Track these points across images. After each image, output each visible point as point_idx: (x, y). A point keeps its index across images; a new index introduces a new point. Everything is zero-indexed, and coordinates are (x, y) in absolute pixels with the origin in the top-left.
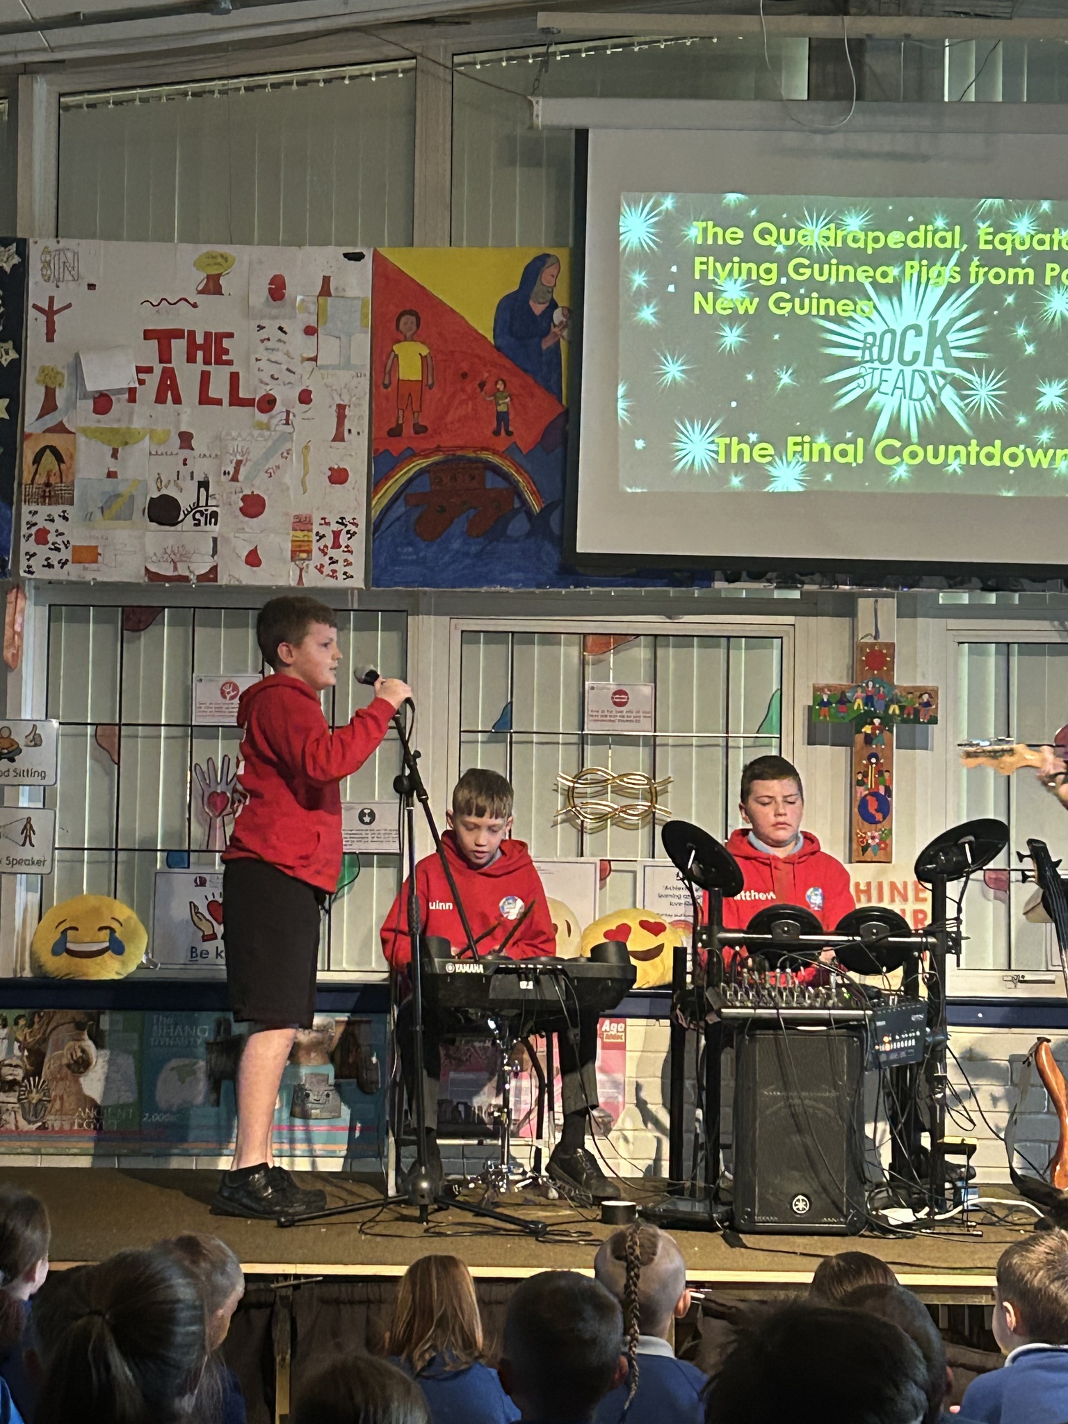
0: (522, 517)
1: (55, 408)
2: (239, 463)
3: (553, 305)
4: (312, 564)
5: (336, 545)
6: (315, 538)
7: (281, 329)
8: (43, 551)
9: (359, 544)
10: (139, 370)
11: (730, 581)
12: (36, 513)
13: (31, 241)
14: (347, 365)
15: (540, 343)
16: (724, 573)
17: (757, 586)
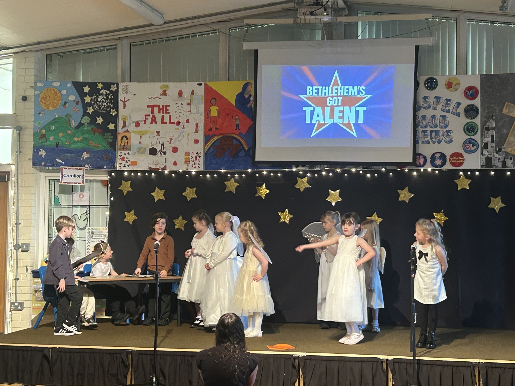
0: (243, 151)
1: (126, 126)
2: (171, 139)
3: (250, 96)
4: (190, 164)
5: (196, 159)
6: (190, 158)
7: (181, 104)
8: (124, 163)
9: (202, 159)
10: (146, 116)
11: (297, 167)
12: (121, 153)
13: (119, 84)
14: (198, 113)
15: (247, 106)
16: (295, 166)
17: (304, 168)
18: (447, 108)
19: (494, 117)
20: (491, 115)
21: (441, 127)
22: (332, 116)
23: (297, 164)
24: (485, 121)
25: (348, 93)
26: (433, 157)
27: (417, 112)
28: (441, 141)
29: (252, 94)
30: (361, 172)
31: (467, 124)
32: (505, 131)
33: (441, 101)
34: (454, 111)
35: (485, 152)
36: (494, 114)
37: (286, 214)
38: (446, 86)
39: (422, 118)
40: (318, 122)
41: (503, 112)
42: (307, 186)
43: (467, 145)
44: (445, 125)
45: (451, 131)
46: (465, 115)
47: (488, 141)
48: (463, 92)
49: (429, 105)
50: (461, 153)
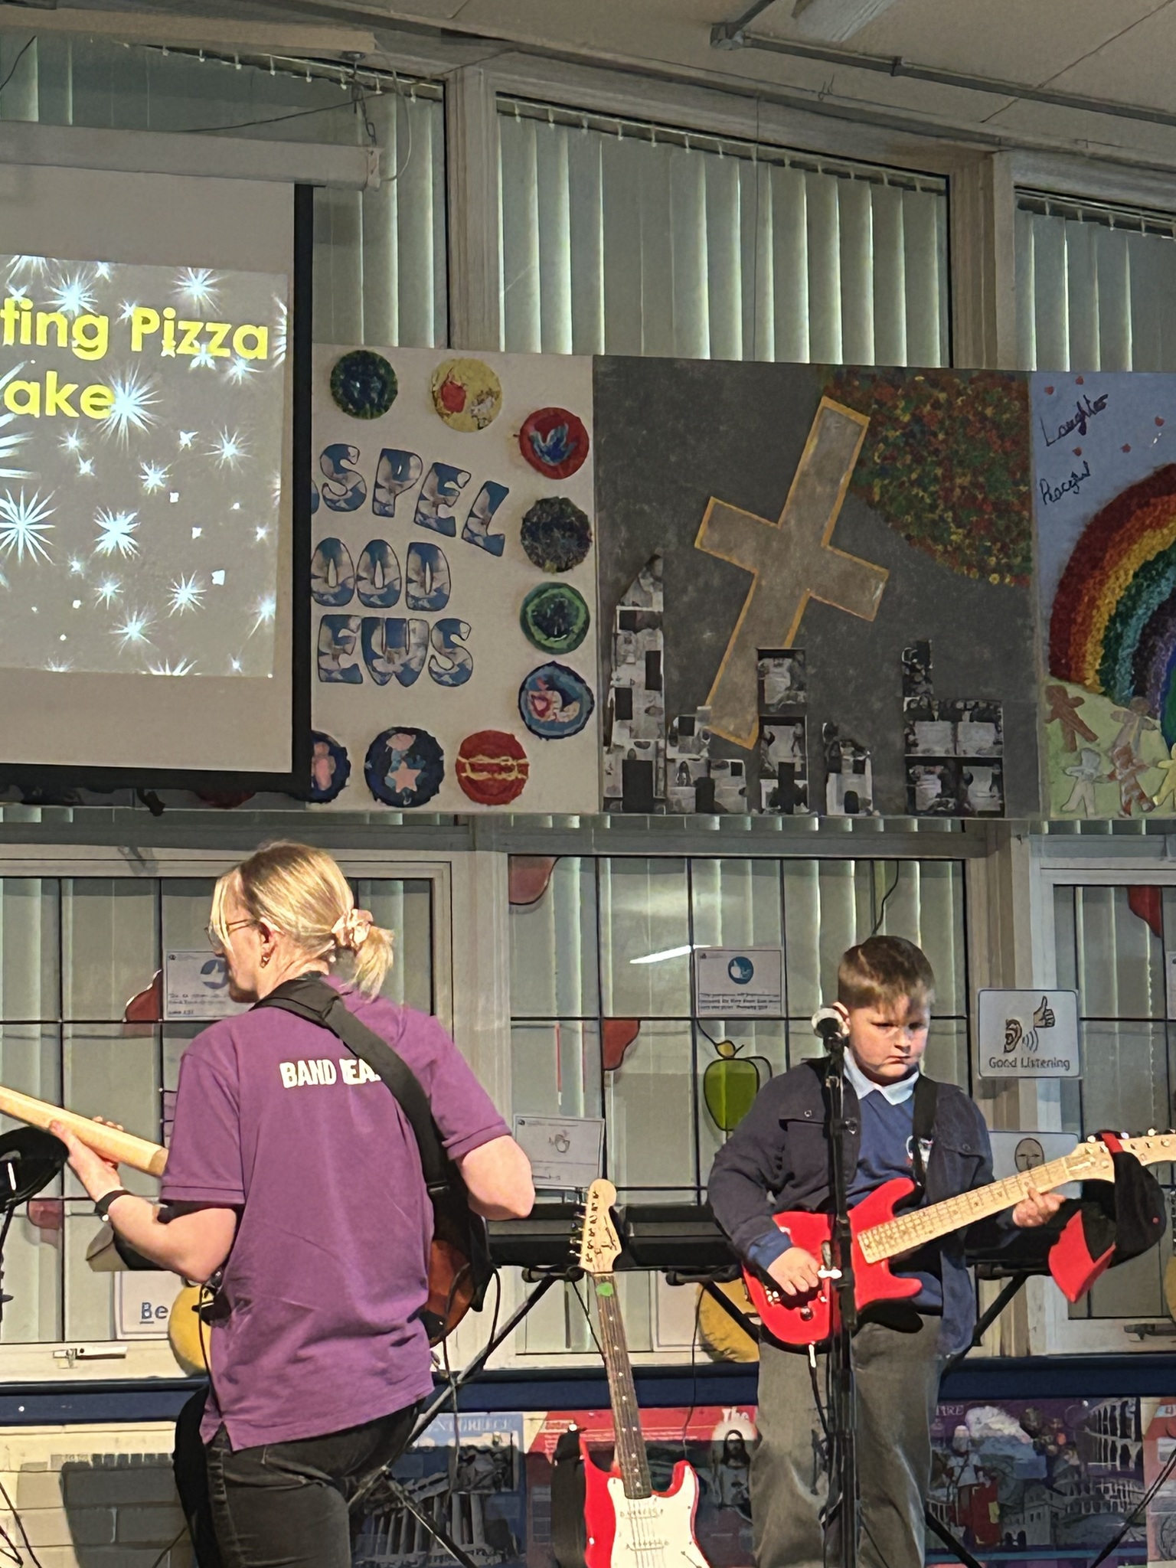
18: (443, 512)
19: (659, 566)
20: (647, 557)
21: (415, 608)
24: (617, 581)
26: (378, 753)
28: (418, 673)
31: (540, 592)
32: (708, 635)
33: (413, 473)
34: (474, 526)
35: (620, 735)
36: (658, 550)
38: (435, 400)
39: (320, 554)
41: (697, 545)
43: (536, 694)
44: (433, 594)
45: (462, 625)
46: (526, 548)
47: (632, 682)
48: (518, 433)
49: (354, 489)
50: (512, 737)
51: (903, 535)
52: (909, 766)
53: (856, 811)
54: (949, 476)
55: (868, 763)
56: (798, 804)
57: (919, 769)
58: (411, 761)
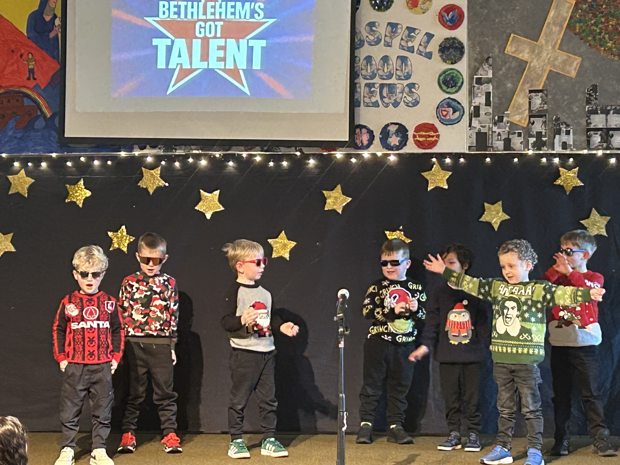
0: (41, 119)
3: (55, 17)
11: (142, 148)
15: (49, 35)
16: (139, 146)
17: (155, 151)
18: (410, 44)
19: (491, 60)
21: (399, 79)
22: (205, 57)
23: (143, 143)
24: (475, 66)
25: (233, 14)
26: (385, 133)
27: (356, 51)
28: (400, 103)
29: (59, 13)
30: (258, 159)
31: (444, 72)
32: (509, 85)
33: (399, 31)
34: (421, 48)
35: (475, 123)
37: (122, 236)
38: (407, 3)
39: (365, 62)
40: (179, 66)
41: (506, 52)
42: (161, 184)
43: (443, 109)
44: (406, 74)
45: (416, 85)
46: (440, 56)
47: (480, 103)
48: (438, 14)
49: (377, 38)
50: (433, 125)
51: (588, 44)
52: (587, 133)
53: (566, 149)
54: (607, 21)
55: (571, 131)
56: (543, 147)
57: (592, 132)
58: (396, 134)
